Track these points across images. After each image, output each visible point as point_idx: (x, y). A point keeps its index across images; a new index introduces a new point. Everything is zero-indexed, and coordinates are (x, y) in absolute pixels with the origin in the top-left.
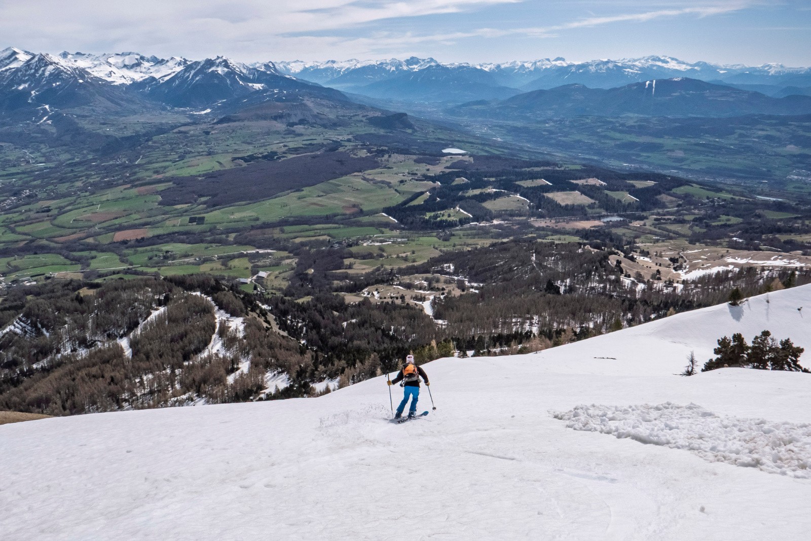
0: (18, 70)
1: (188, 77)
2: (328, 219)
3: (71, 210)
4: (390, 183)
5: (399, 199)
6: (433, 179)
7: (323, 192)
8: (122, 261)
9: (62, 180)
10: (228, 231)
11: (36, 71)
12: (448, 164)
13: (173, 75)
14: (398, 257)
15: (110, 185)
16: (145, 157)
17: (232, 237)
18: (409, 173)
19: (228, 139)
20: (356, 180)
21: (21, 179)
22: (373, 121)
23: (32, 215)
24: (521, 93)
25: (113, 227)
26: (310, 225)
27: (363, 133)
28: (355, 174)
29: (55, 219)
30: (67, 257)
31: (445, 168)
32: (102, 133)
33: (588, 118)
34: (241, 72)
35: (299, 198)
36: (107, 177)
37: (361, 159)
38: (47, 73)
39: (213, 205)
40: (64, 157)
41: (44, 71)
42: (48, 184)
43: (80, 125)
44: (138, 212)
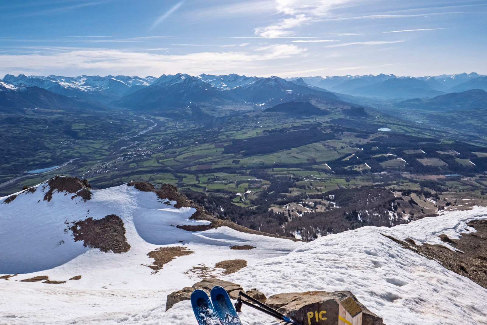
0: (180, 84)
1: (257, 87)
2: (298, 166)
3: (185, 153)
4: (336, 148)
5: (337, 157)
6: (360, 147)
7: (300, 151)
8: (197, 180)
9: (186, 138)
10: (248, 168)
11: (188, 84)
12: (373, 138)
13: (250, 85)
14: (316, 189)
15: (205, 142)
16: (226, 128)
17: (248, 171)
18: (349, 143)
19: (267, 120)
20: (319, 145)
21: (171, 136)
22: (346, 112)
23: (168, 155)
24: (445, 94)
25: (199, 163)
26: (288, 168)
27: (337, 118)
28: (321, 142)
29: (176, 157)
30: (175, 176)
31: (370, 140)
32: (211, 115)
33: (480, 110)
34: (284, 84)
35: (288, 154)
36: (206, 137)
37: (327, 134)
38: (192, 86)
39: (246, 155)
40: (192, 126)
41: (191, 84)
42: (180, 139)
43: (202, 111)
44: (212, 156)
